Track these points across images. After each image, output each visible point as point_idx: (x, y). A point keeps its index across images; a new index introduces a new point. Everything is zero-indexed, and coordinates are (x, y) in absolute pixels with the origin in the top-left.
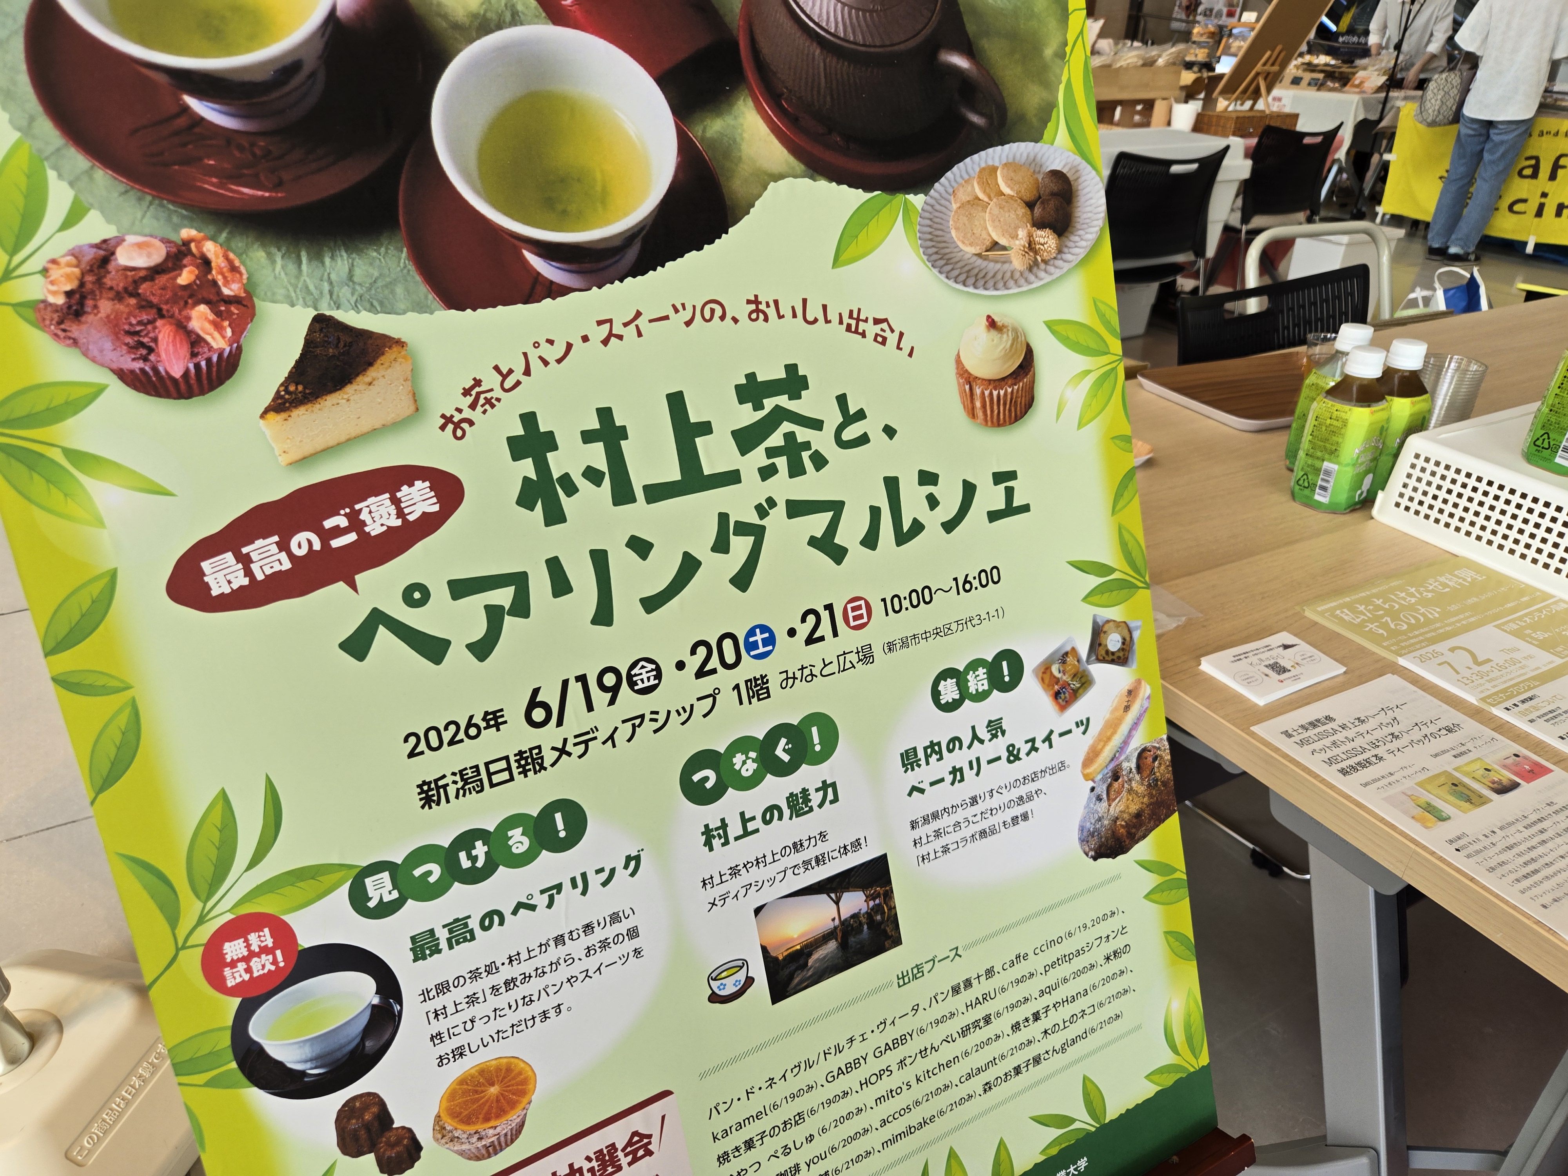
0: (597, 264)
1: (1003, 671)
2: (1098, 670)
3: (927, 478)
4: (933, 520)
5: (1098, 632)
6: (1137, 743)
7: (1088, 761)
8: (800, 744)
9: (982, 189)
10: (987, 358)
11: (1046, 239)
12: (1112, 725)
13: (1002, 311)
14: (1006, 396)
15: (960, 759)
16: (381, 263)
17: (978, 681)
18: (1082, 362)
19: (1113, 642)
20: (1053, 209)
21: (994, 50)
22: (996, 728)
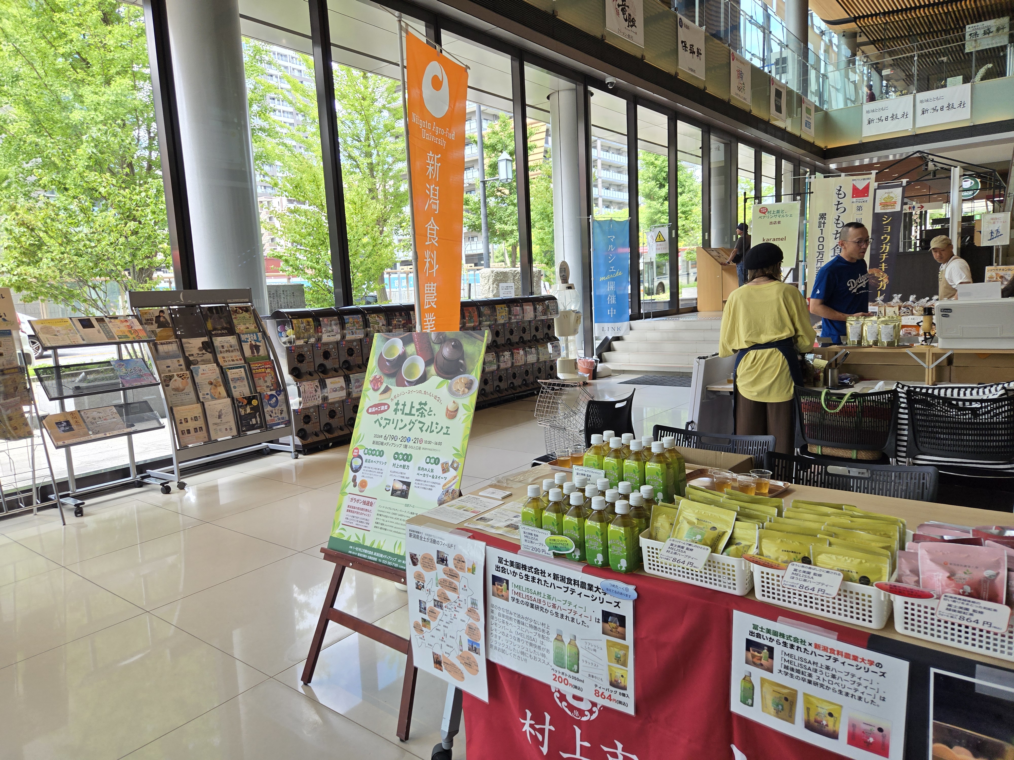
0: (411, 383)
1: (437, 461)
2: (451, 469)
3: (437, 424)
4: (436, 431)
5: (453, 462)
6: (453, 487)
7: (444, 485)
8: (407, 458)
9: (459, 381)
10: (451, 407)
11: (466, 390)
12: (450, 481)
13: (456, 400)
14: (452, 414)
15: (426, 473)
16: (393, 380)
17: (432, 461)
18: (466, 412)
19: (455, 465)
20: (469, 385)
21: (467, 360)
22: (432, 471)
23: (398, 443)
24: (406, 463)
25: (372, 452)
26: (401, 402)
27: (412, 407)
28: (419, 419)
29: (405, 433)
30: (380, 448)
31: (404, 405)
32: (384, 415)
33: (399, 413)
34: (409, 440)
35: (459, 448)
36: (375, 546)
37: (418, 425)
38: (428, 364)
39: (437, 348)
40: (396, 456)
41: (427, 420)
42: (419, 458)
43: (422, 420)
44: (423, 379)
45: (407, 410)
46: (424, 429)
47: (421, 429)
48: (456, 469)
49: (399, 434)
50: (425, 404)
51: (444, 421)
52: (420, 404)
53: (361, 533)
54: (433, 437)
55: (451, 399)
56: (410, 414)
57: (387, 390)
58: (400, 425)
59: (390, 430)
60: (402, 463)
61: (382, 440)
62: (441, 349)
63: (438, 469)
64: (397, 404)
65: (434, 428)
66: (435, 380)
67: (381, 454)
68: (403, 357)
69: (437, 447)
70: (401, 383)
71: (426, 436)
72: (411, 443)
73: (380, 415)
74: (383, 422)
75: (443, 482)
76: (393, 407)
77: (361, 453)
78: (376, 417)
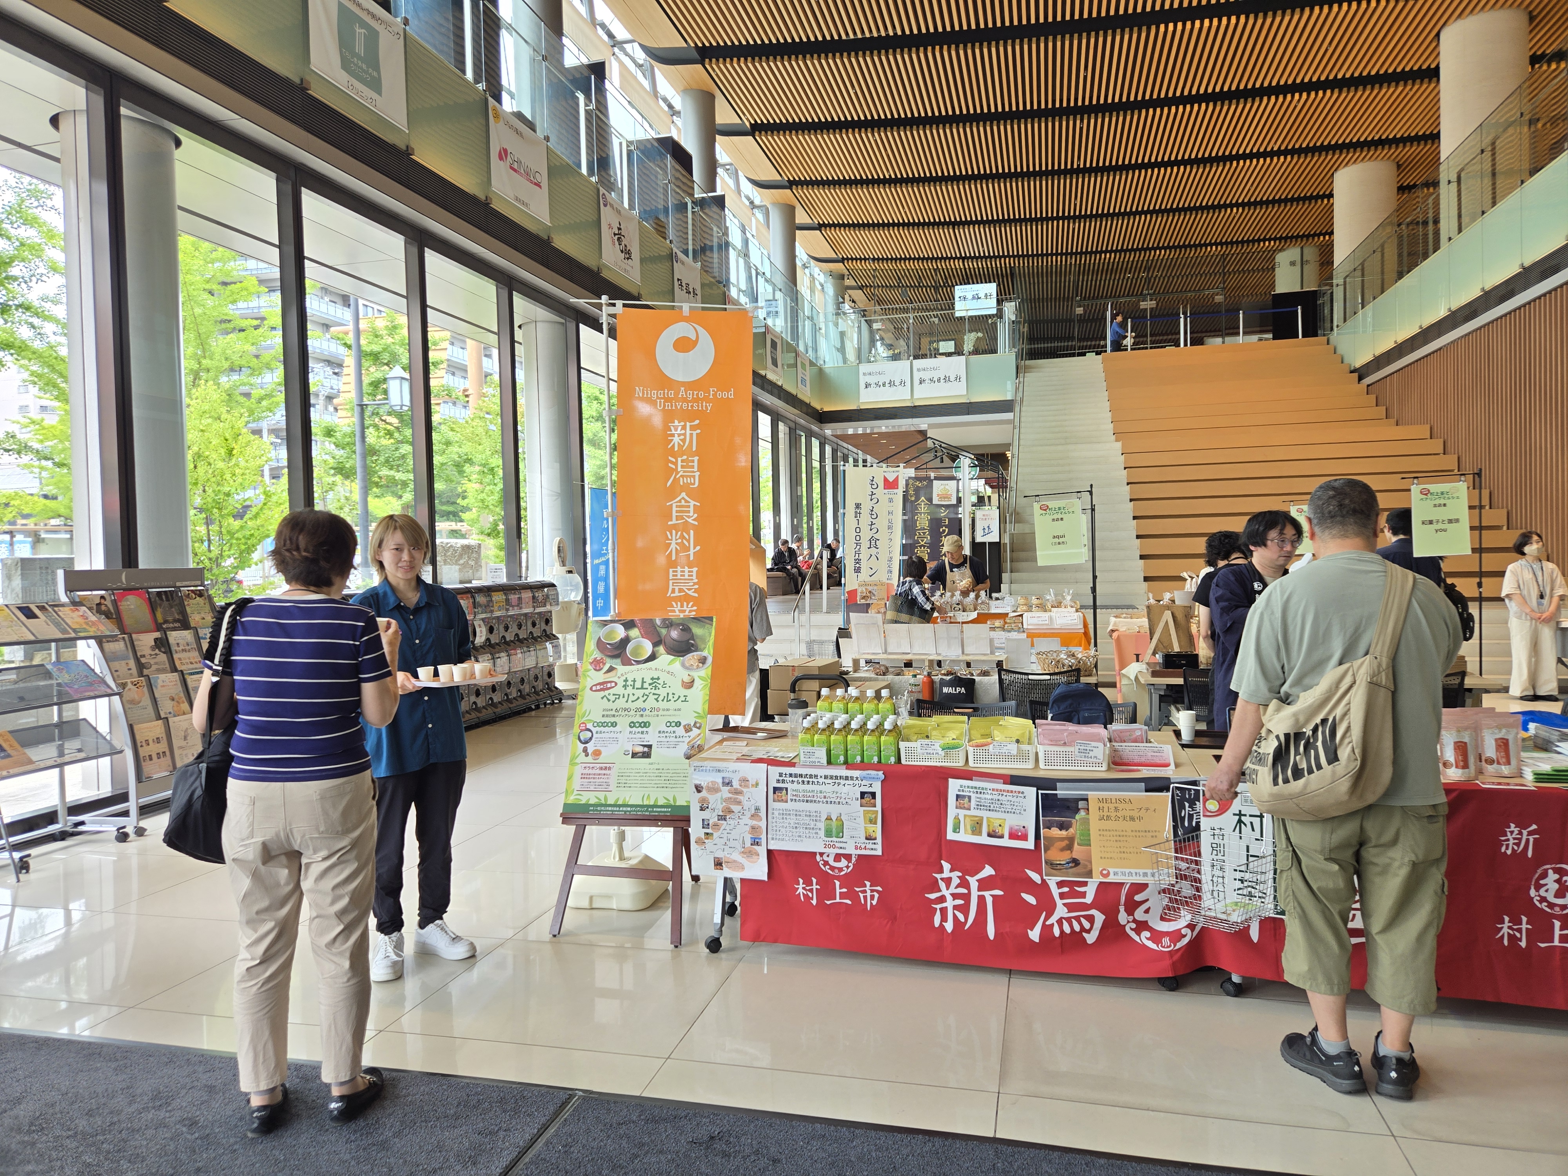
0: (638, 662)
1: (678, 724)
2: (694, 729)
3: (673, 694)
4: (673, 700)
5: (695, 723)
7: (688, 743)
8: (646, 725)
9: (691, 658)
10: (687, 679)
11: (701, 665)
12: (695, 738)
13: (692, 673)
14: (689, 685)
15: (667, 735)
16: (619, 660)
17: (673, 724)
18: (702, 682)
19: (698, 725)
20: (703, 660)
21: (698, 641)
22: (674, 732)
23: (632, 713)
24: (645, 729)
25: (603, 724)
26: (630, 679)
27: (643, 682)
28: (653, 691)
29: (639, 704)
30: (612, 720)
31: (634, 681)
32: (611, 691)
33: (630, 689)
34: (644, 710)
35: (700, 711)
36: (620, 802)
37: (652, 698)
38: (656, 644)
39: (664, 631)
40: (632, 725)
41: (663, 692)
42: (658, 724)
43: (657, 692)
44: (653, 657)
45: (638, 684)
46: (660, 699)
47: (657, 700)
48: (699, 728)
49: (633, 706)
50: (658, 679)
51: (682, 692)
52: (652, 679)
53: (601, 795)
54: (671, 705)
55: (687, 672)
56: (642, 688)
57: (611, 669)
58: (632, 698)
59: (621, 703)
60: (640, 729)
61: (613, 713)
62: (669, 632)
63: (680, 731)
64: (626, 681)
65: (670, 697)
66: (665, 659)
67: (614, 724)
68: (626, 641)
69: (677, 713)
70: (627, 662)
71: (662, 705)
72: (647, 712)
73: (607, 692)
74: (612, 698)
75: (688, 740)
76: (621, 683)
77: (590, 726)
78: (602, 694)
